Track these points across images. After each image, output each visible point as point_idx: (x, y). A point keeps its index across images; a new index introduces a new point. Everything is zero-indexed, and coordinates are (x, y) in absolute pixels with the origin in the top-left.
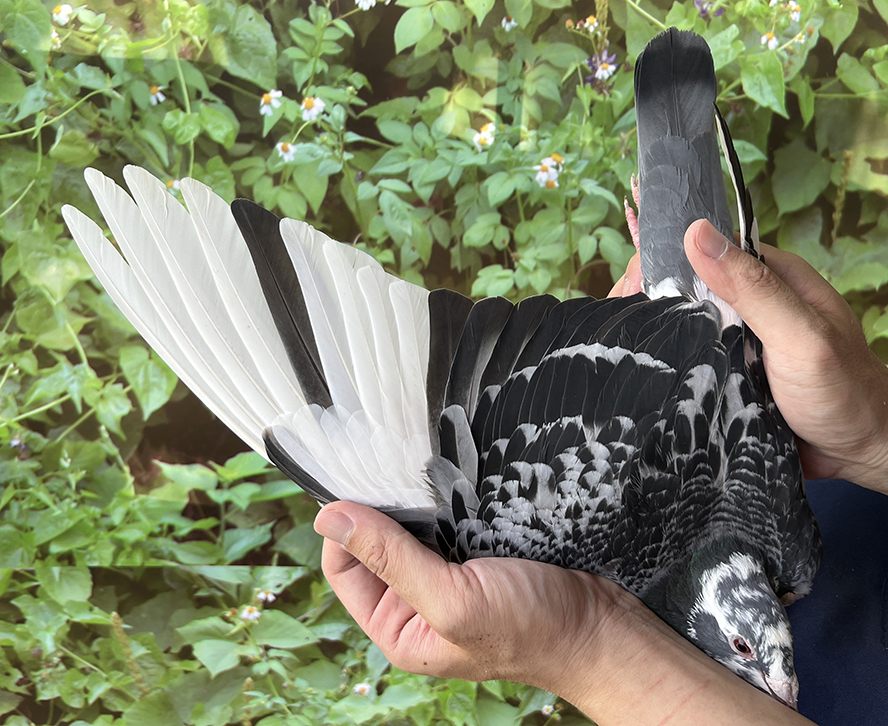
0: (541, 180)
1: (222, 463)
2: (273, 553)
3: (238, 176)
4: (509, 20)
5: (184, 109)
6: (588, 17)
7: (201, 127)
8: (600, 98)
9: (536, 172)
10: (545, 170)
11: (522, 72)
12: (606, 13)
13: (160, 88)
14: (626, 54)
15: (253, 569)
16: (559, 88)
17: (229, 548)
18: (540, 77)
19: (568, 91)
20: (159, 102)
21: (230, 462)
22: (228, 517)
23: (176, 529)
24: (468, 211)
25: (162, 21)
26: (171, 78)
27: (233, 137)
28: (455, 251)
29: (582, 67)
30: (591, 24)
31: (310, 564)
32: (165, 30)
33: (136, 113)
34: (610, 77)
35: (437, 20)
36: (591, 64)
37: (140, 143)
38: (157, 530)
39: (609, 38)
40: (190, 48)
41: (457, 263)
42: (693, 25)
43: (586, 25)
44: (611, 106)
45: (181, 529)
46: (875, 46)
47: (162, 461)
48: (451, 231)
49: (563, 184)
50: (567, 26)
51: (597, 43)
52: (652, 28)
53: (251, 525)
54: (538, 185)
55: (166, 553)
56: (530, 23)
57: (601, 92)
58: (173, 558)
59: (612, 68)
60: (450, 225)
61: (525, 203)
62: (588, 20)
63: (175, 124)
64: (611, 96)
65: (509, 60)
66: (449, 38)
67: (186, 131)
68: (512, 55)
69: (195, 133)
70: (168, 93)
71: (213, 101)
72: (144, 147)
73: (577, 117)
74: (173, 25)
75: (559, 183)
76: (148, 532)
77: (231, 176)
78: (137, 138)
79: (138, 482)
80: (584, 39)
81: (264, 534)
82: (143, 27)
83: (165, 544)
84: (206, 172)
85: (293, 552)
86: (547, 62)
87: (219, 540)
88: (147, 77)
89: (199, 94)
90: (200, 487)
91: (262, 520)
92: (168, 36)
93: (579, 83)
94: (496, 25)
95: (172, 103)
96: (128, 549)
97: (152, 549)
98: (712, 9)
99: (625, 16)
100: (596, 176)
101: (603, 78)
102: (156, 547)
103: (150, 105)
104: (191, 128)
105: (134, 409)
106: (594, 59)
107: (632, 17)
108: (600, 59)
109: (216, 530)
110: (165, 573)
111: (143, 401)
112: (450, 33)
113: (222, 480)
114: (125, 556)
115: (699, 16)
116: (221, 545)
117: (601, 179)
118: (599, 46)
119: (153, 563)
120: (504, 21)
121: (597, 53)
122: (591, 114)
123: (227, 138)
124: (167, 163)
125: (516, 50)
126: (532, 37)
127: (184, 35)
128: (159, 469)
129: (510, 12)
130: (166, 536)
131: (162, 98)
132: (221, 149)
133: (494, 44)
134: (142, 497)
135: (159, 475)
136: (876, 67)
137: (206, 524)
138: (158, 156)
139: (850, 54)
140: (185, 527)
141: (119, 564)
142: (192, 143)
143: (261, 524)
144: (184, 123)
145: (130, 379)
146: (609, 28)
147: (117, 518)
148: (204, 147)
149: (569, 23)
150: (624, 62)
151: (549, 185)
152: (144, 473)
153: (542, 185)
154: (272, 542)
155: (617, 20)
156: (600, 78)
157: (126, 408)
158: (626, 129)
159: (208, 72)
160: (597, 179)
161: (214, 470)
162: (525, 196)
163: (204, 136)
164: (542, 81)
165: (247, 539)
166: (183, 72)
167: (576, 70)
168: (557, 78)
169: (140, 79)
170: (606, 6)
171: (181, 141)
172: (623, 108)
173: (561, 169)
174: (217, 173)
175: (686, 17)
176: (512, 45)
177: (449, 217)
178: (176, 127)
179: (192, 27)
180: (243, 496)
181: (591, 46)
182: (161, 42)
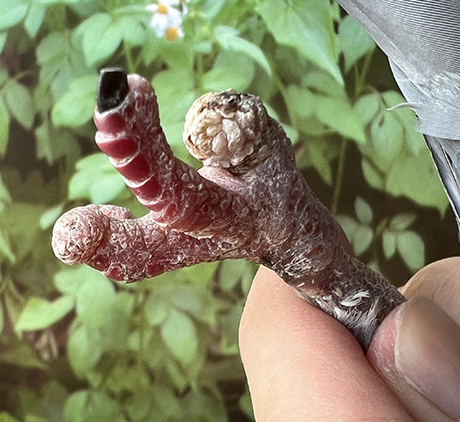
0: (157, 26)
9: (149, 15)
10: (163, 11)
24: (57, 73)
28: (41, 133)
41: (46, 151)
48: (33, 104)
49: (190, 33)
54: (154, 35)
60: (32, 94)
61: (138, 62)
75: (184, 31)
100: (235, 22)
117: (243, 27)
151: (170, 34)
153: (160, 34)
160: (237, 27)
162: (137, 51)
173: (186, 10)
177: (30, 82)
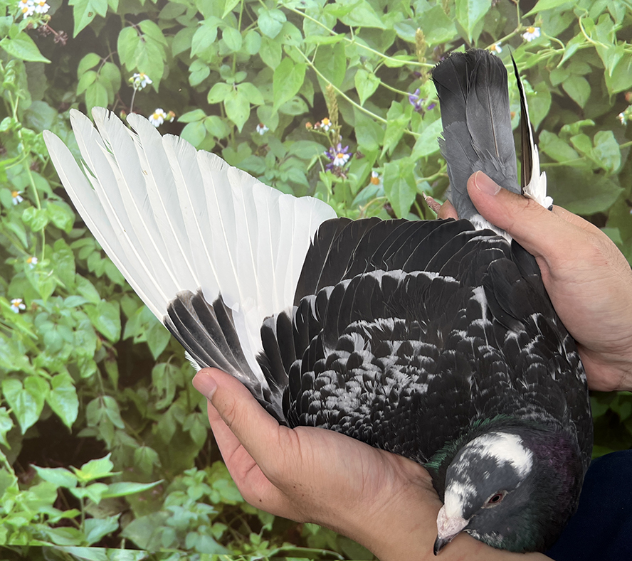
1: (79, 468)
2: (121, 539)
3: (76, 252)
4: (262, 127)
5: (36, 206)
6: (323, 119)
7: (49, 218)
8: (339, 180)
11: (275, 164)
12: (337, 115)
13: (19, 193)
14: (358, 146)
15: (107, 550)
16: (306, 175)
17: (88, 533)
18: (290, 167)
19: (313, 176)
20: (18, 203)
21: (85, 467)
22: (86, 509)
23: (50, 517)
25: (17, 145)
26: (26, 185)
27: (71, 224)
29: (321, 157)
30: (326, 124)
31: (149, 548)
32: (20, 152)
33: (4, 211)
34: (345, 164)
35: (208, 130)
36: (329, 155)
37: (7, 232)
38: (36, 518)
39: (341, 134)
40: (37, 164)
42: (410, 118)
43: (322, 126)
44: (348, 185)
45: (53, 517)
46: (569, 123)
47: (36, 465)
50: (307, 127)
51: (332, 140)
52: (376, 123)
53: (103, 516)
55: (44, 536)
56: (278, 127)
57: (339, 175)
58: (49, 540)
59: (347, 157)
62: (322, 121)
63: (31, 217)
64: (348, 178)
65: (265, 156)
66: (218, 143)
67: (39, 222)
68: (267, 152)
69: (45, 223)
70: (25, 196)
71: (56, 200)
72: (10, 235)
73: (322, 196)
74: (25, 148)
76: (30, 519)
77: (72, 253)
78: (5, 229)
79: (21, 481)
80: (321, 136)
81: (113, 524)
82: (5, 151)
83: (42, 528)
84: (54, 251)
85: (136, 538)
86: (294, 156)
87: (81, 526)
88: (9, 186)
89: (45, 195)
90: (65, 485)
91: (112, 512)
92: (22, 156)
93: (321, 170)
94: (252, 131)
95: (27, 203)
96: (17, 532)
97: (34, 532)
98: (424, 104)
99: (352, 116)
101: (340, 164)
102: (36, 531)
103: (13, 205)
104: (42, 219)
105: (15, 426)
106: (331, 151)
107: (358, 116)
108: (336, 150)
109: (78, 518)
110: (44, 551)
111: (20, 420)
112: (219, 139)
113: (80, 480)
114: (15, 538)
115: (415, 110)
116: (83, 531)
118: (334, 141)
119: (35, 543)
120: (258, 127)
121: (333, 146)
122: (333, 193)
123: (67, 226)
124: (26, 246)
125: (269, 149)
126: (281, 138)
127: (33, 154)
128: (35, 471)
129: (262, 121)
130: (43, 523)
131: (21, 200)
132: (63, 234)
133: (253, 145)
134: (24, 492)
135: (35, 476)
136: (573, 140)
137: (71, 514)
138: (20, 241)
139: (549, 130)
140: (56, 516)
141: (11, 543)
142: (43, 230)
143: (111, 516)
144: (38, 216)
145: (11, 404)
146: (341, 126)
147: (7, 509)
148: (51, 233)
149: (308, 125)
150: (356, 151)
152: (24, 474)
154: (119, 530)
155: (347, 120)
156: (337, 165)
157: (9, 425)
158: (363, 203)
159: (51, 179)
161: (73, 472)
163: (51, 225)
164: (292, 170)
165: (102, 526)
166: (34, 180)
167: (318, 160)
168: (303, 167)
169: (5, 187)
170: (337, 110)
171: (36, 229)
172: (359, 187)
174: (61, 251)
175: (403, 112)
176: (266, 145)
178: (31, 220)
179: (38, 148)
180: (96, 493)
181: (328, 141)
182: (18, 160)
